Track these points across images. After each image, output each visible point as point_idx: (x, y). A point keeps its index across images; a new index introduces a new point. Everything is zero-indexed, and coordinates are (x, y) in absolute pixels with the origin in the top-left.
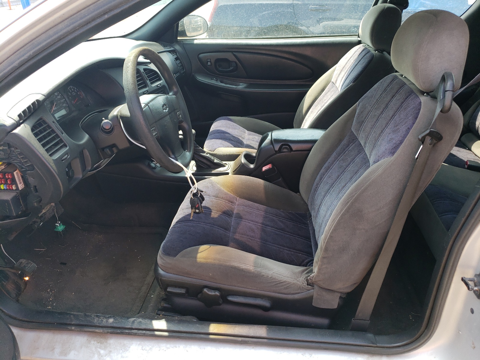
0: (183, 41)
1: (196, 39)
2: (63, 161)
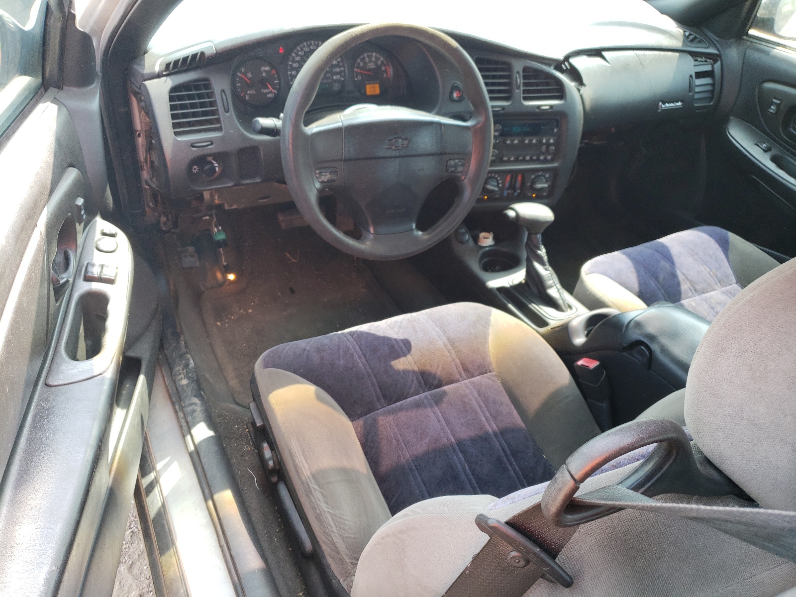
0: (751, 42)
1: (784, 46)
2: (194, 149)
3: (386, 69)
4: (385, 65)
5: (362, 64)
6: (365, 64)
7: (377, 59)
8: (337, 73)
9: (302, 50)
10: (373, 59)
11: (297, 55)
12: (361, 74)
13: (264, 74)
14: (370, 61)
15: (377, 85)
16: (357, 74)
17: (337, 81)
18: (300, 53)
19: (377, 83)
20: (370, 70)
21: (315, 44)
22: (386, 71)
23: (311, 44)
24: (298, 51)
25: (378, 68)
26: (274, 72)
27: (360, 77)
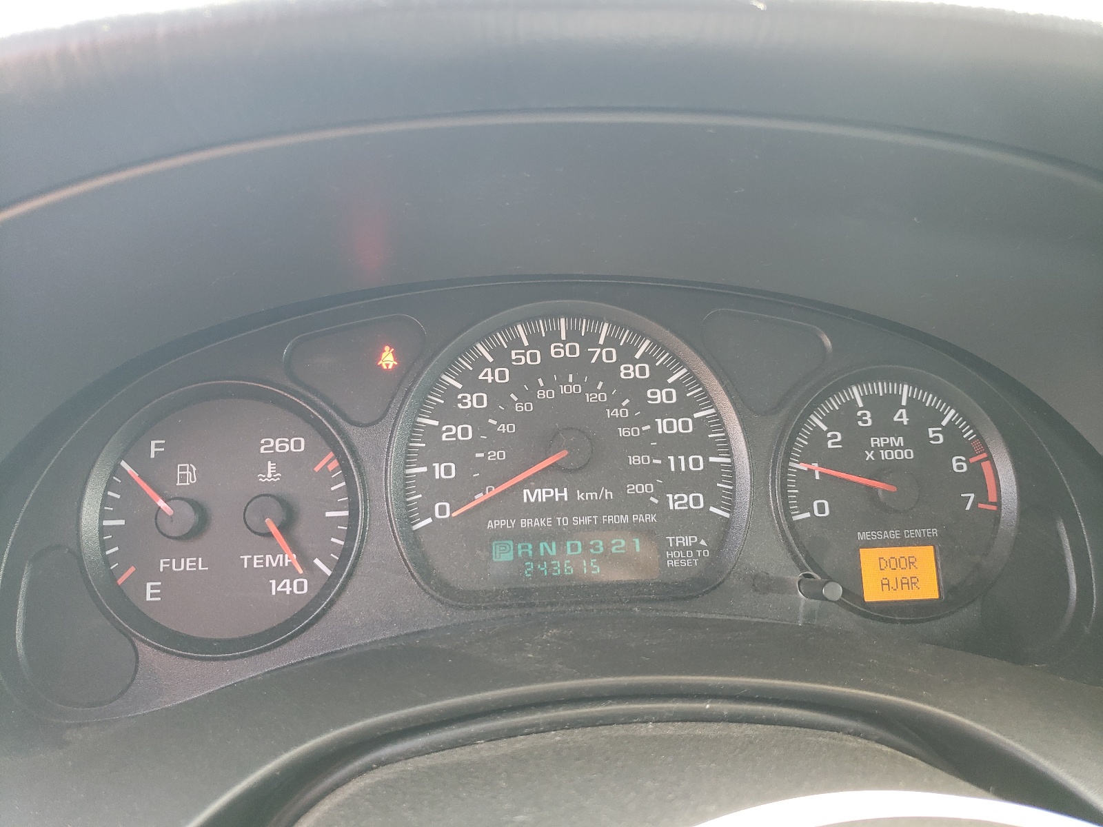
3: (975, 469)
4: (966, 450)
5: (835, 439)
6: (856, 440)
7: (923, 417)
8: (685, 482)
9: (501, 357)
10: (902, 417)
11: (472, 384)
12: (827, 487)
13: (271, 473)
14: (884, 426)
15: (926, 556)
16: (810, 489)
17: (684, 521)
18: (487, 375)
19: (923, 542)
20: (881, 470)
21: (573, 335)
22: (975, 479)
23: (554, 336)
24: (481, 363)
25: (933, 458)
26: (329, 462)
27: (822, 508)
